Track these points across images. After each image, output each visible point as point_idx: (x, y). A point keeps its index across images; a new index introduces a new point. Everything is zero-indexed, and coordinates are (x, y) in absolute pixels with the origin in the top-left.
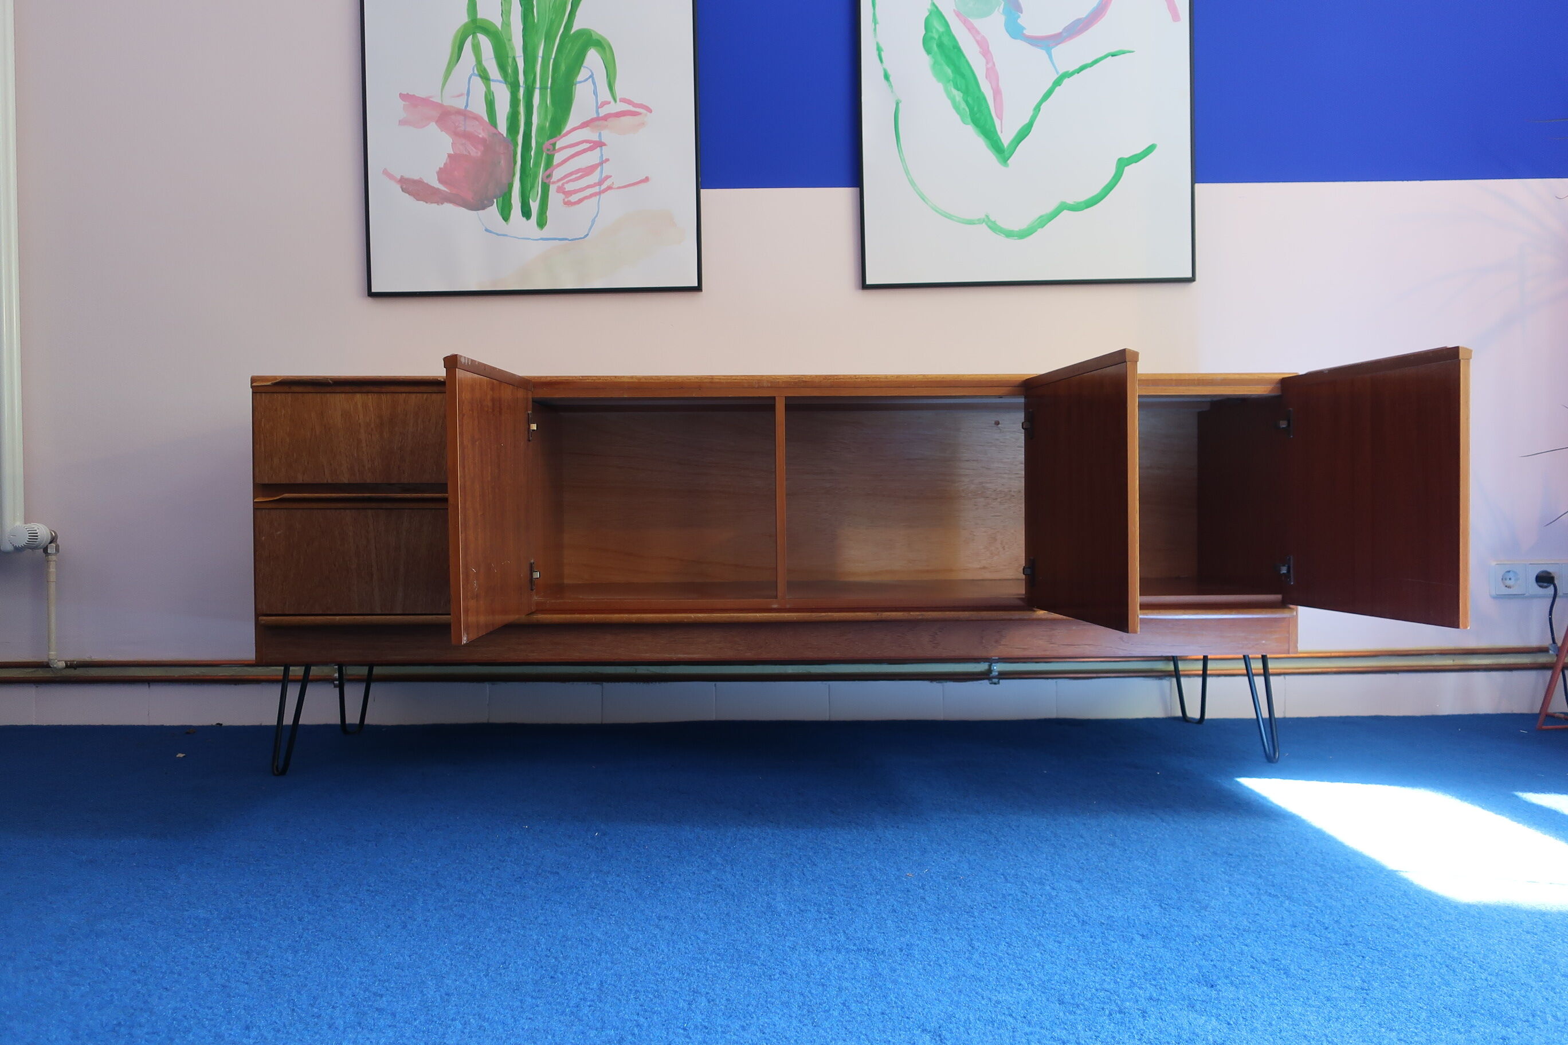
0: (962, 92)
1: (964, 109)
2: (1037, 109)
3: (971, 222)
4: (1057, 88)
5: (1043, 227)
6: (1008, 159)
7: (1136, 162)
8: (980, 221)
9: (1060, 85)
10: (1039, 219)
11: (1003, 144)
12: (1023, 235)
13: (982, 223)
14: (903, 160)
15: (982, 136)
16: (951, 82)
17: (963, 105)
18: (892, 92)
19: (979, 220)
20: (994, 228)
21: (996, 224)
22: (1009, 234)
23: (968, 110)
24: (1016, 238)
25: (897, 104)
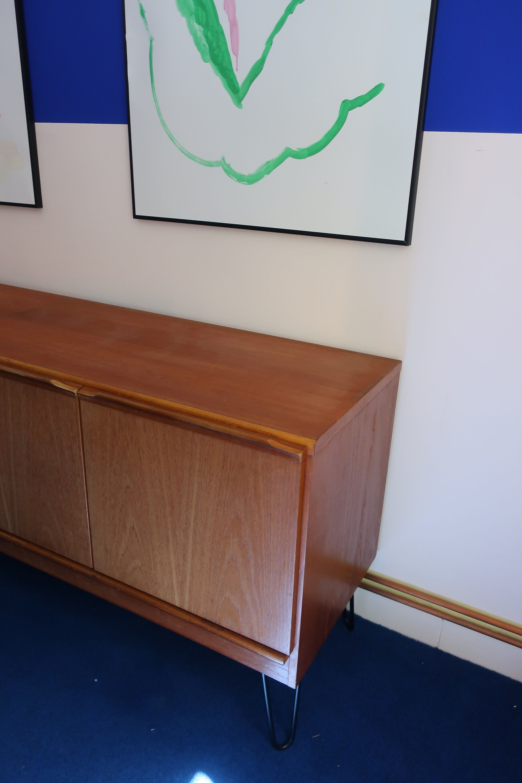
0: (203, 26)
1: (204, 45)
2: (270, 42)
3: (210, 164)
4: (290, 16)
5: (269, 174)
6: (242, 100)
7: (360, 106)
8: (217, 164)
9: (292, 13)
10: (266, 164)
11: (238, 83)
12: (252, 179)
13: (220, 166)
14: (156, 100)
15: (220, 75)
16: (193, 15)
17: (204, 41)
18: (147, 29)
19: (216, 162)
20: (229, 171)
21: (231, 168)
22: (240, 178)
23: (207, 46)
24: (246, 183)
25: (151, 41)
